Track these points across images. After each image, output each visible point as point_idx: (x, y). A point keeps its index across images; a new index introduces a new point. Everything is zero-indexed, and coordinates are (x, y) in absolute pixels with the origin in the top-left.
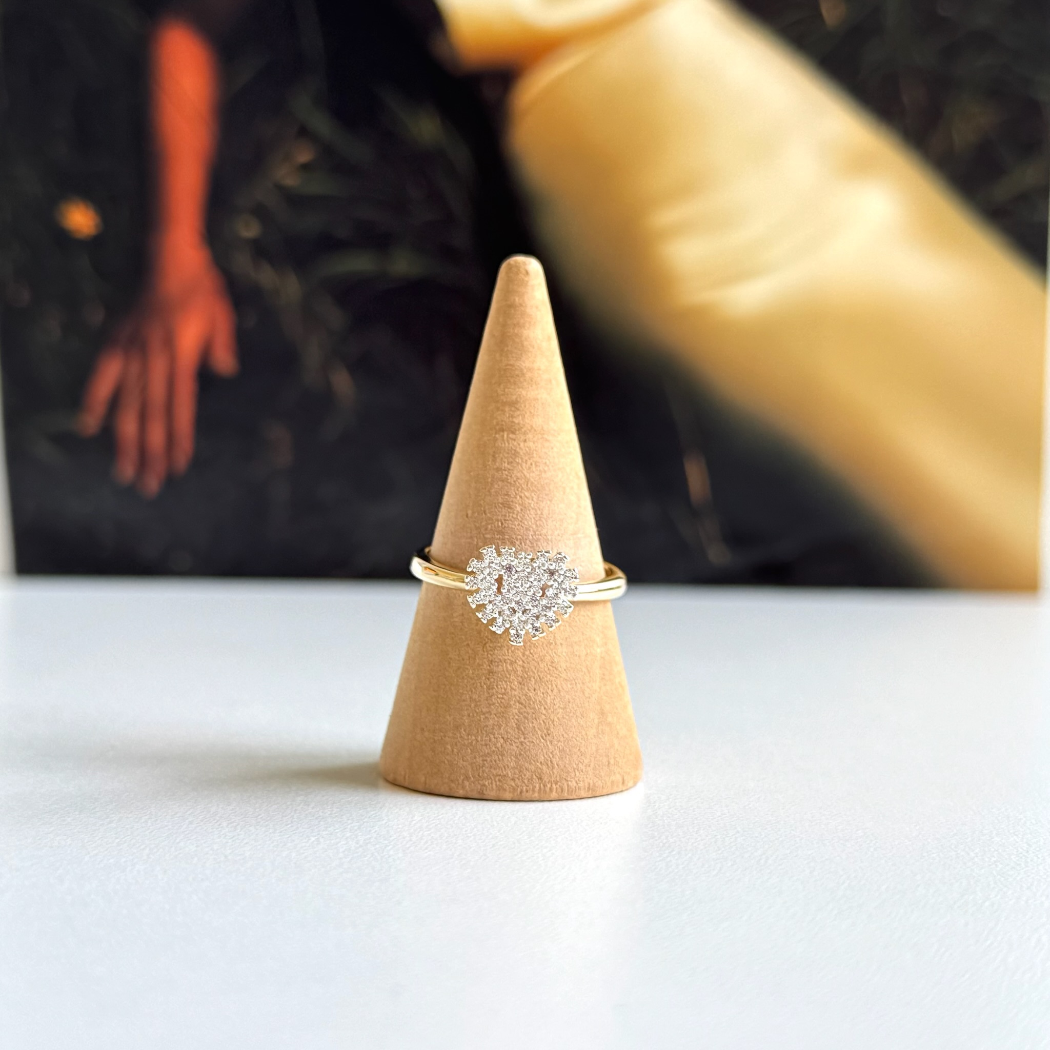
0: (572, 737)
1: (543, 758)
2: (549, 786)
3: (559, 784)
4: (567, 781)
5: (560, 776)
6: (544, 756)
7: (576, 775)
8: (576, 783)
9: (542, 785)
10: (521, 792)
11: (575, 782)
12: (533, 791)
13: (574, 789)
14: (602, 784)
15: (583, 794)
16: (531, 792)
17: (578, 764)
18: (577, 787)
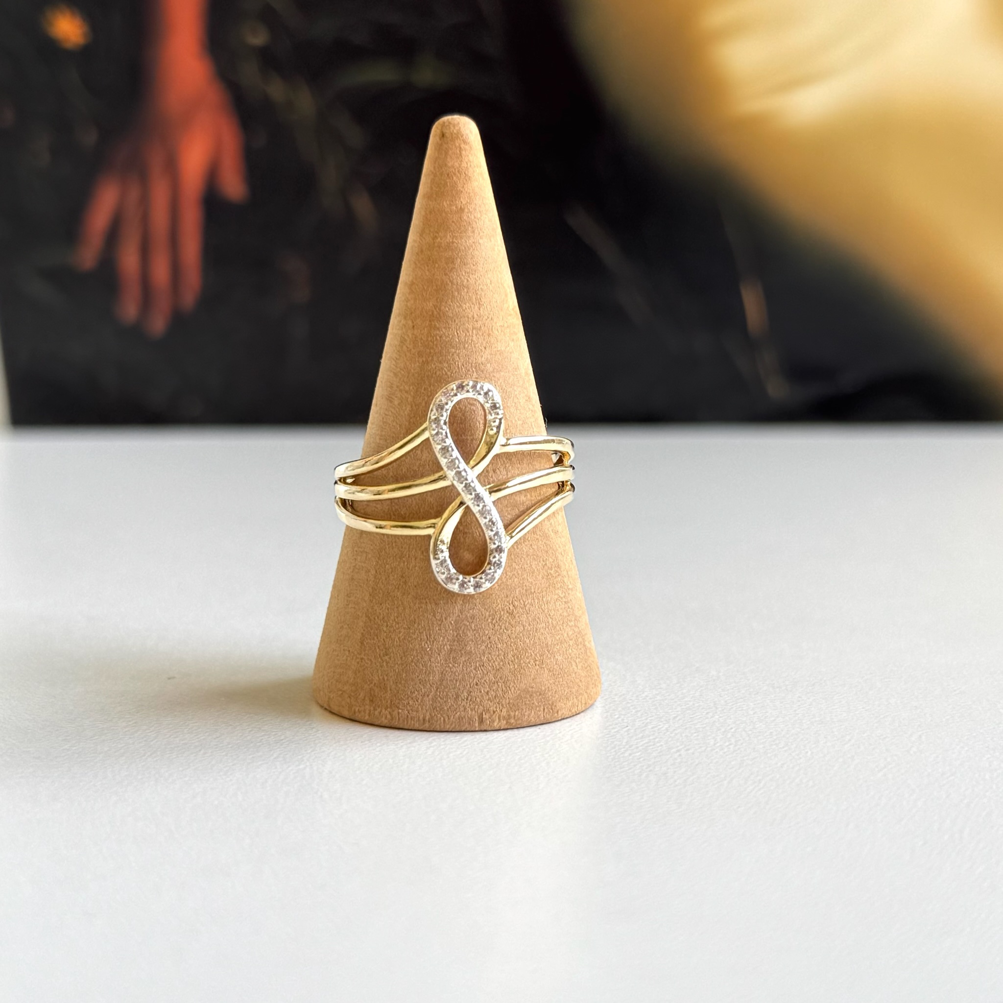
0: (412, 661)
1: (377, 678)
2: (379, 710)
3: (389, 710)
4: (398, 708)
5: (391, 702)
6: (379, 677)
7: (409, 703)
8: (409, 713)
9: (372, 709)
10: (355, 712)
11: (407, 712)
12: (364, 711)
13: (406, 717)
14: (442, 719)
15: (417, 726)
16: (363, 713)
17: (414, 692)
18: (409, 717)
